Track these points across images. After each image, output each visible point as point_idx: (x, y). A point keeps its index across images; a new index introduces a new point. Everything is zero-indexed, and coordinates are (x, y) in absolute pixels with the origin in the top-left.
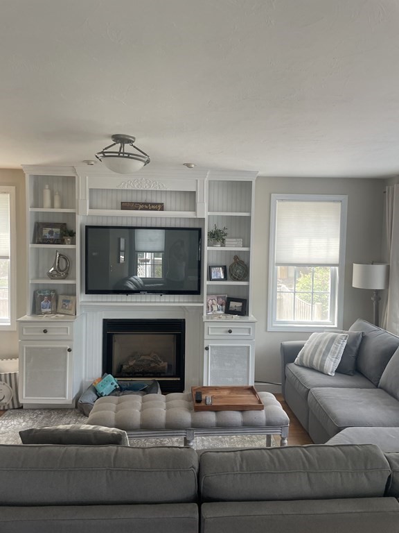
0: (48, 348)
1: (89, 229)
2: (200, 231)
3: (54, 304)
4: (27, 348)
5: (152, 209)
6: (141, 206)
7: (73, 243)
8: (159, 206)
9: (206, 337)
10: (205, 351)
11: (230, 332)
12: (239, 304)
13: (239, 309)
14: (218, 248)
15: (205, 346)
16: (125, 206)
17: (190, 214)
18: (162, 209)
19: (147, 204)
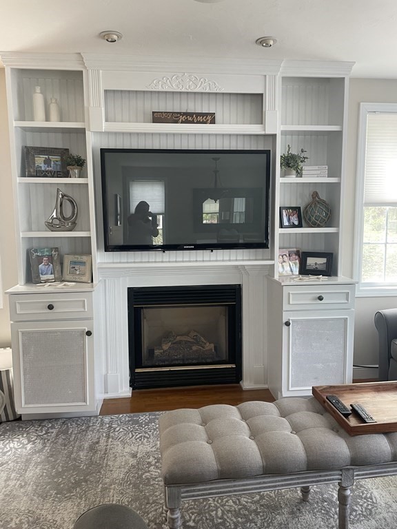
0: (55, 332)
1: (106, 154)
2: (267, 155)
3: (58, 268)
4: (23, 333)
5: (198, 122)
6: (182, 118)
7: (83, 175)
8: (209, 118)
9: (285, 307)
10: (285, 328)
11: (320, 298)
12: (323, 261)
13: (323, 268)
14: (293, 179)
15: (284, 321)
16: (158, 118)
17: (255, 129)
18: (213, 122)
19: (191, 114)
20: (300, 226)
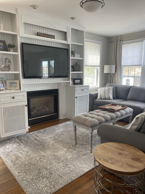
0: (15, 106)
2: (68, 50)
3: (5, 85)
4: (3, 108)
5: (50, 38)
6: (46, 36)
8: (53, 37)
9: (76, 93)
10: (76, 99)
11: (83, 90)
12: (79, 81)
14: (73, 58)
15: (76, 97)
17: (65, 42)
18: (54, 38)
19: (48, 35)
20: (73, 71)
